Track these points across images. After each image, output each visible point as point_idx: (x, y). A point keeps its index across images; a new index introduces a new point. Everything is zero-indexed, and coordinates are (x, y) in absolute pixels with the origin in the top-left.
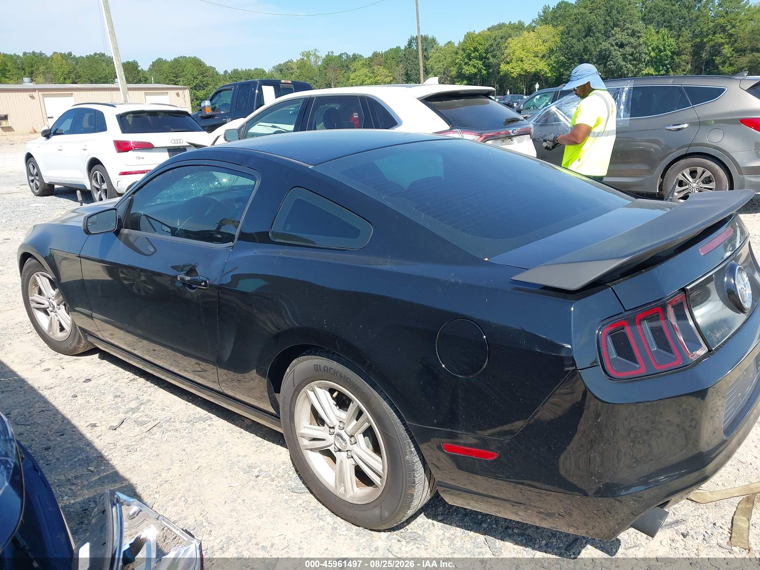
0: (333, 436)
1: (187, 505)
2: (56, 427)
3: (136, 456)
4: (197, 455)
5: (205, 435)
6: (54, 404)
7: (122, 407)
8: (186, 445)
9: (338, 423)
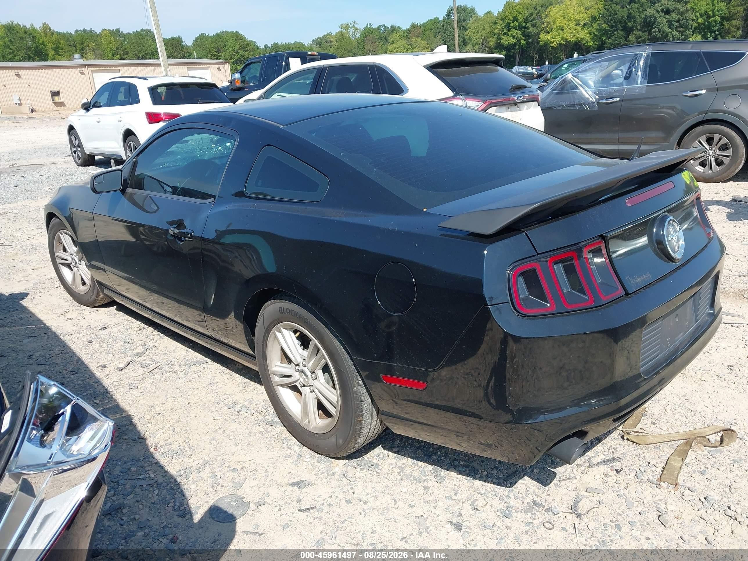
0: (298, 373)
1: (174, 433)
2: (71, 367)
3: (135, 393)
4: (190, 393)
5: (199, 376)
6: (73, 347)
7: (131, 351)
8: (181, 385)
9: (302, 361)
